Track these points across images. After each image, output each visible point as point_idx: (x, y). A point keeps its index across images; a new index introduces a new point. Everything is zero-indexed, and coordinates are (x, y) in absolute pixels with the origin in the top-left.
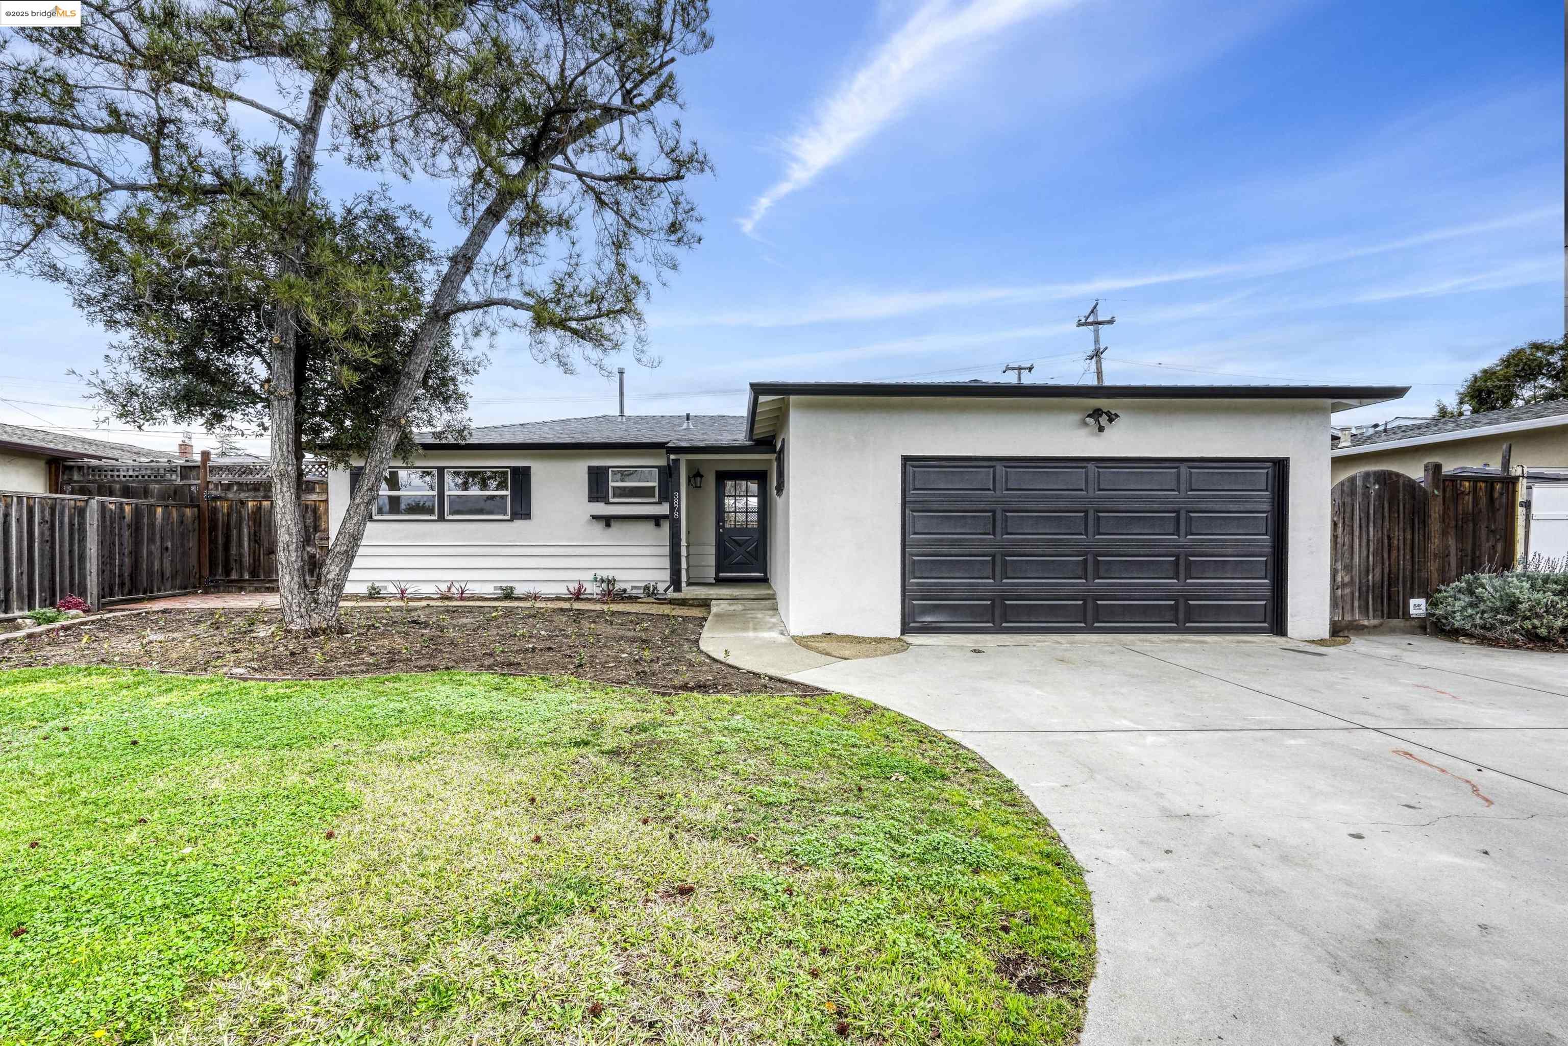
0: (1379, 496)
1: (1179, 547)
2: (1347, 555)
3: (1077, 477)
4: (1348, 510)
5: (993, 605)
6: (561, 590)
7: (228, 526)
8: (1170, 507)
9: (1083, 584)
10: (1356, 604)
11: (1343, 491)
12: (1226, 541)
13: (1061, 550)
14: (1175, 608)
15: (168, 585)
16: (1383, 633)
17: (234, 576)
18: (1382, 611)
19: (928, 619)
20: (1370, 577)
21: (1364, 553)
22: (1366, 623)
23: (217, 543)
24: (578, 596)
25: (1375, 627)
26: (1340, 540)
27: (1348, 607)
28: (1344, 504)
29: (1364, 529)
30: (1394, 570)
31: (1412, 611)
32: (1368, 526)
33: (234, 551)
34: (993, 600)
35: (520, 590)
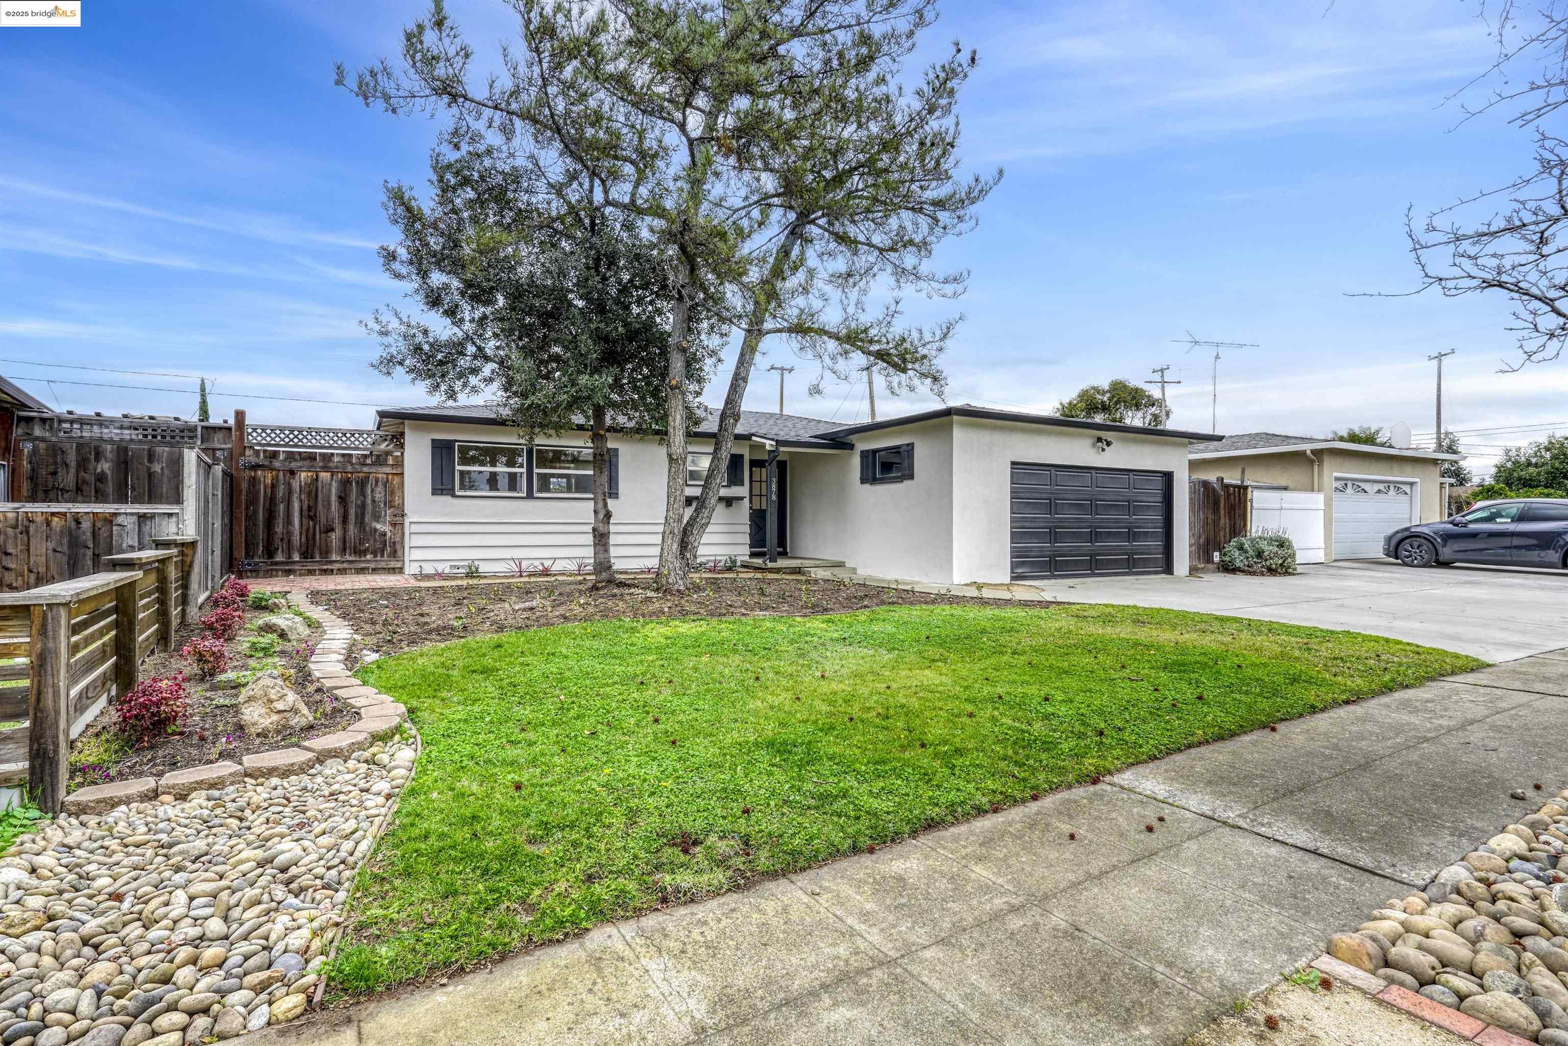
0: (1203, 493)
1: (1130, 523)
2: (1194, 528)
3: (1087, 479)
4: (1193, 502)
5: (1050, 560)
7: (272, 501)
8: (1126, 498)
9: (1090, 546)
10: (1197, 556)
12: (1148, 519)
13: (1080, 525)
16: (1206, 571)
17: (279, 557)
18: (1205, 560)
19: (1020, 570)
20: (1201, 541)
21: (1199, 527)
22: (1200, 566)
23: (256, 519)
25: (1203, 568)
27: (1194, 557)
28: (1191, 498)
29: (1199, 512)
30: (1209, 537)
31: (1215, 559)
33: (279, 529)
34: (1050, 557)
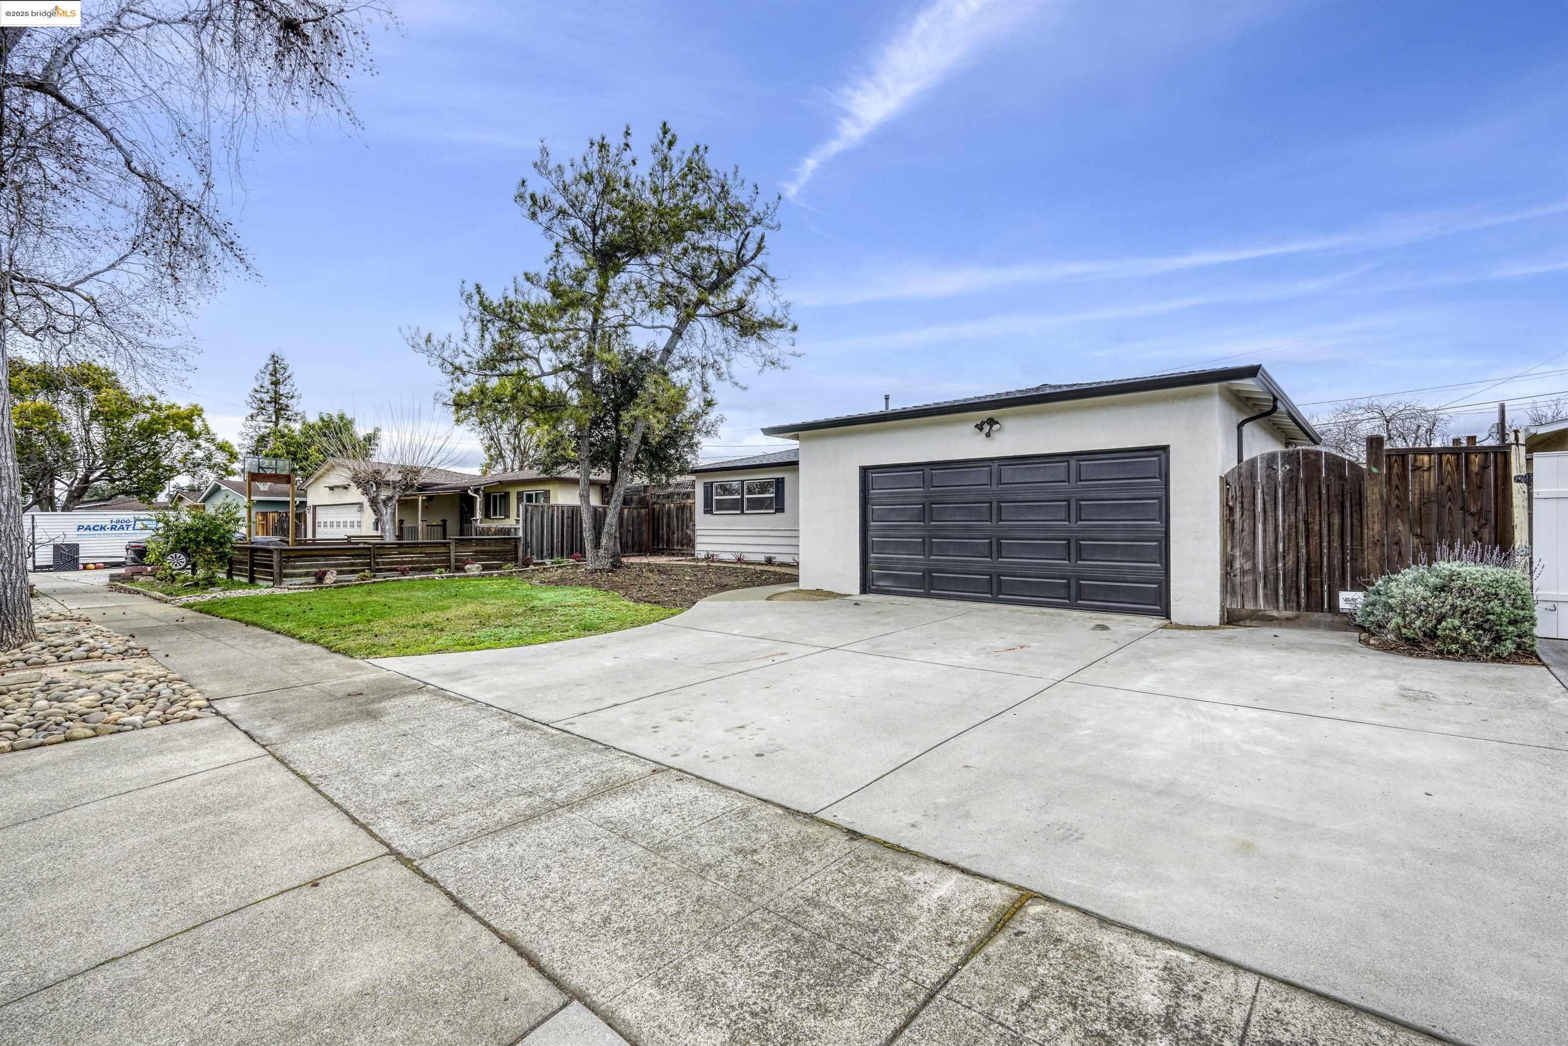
0: (1292, 478)
1: (1070, 531)
2: (1247, 541)
3: (982, 475)
4: (1248, 494)
5: (924, 576)
6: (761, 558)
7: (659, 518)
8: (1062, 496)
9: (989, 562)
10: (1261, 592)
11: (1240, 475)
12: (1114, 526)
13: (973, 534)
14: (1068, 586)
15: (630, 550)
16: (1300, 627)
17: (660, 546)
18: (1298, 603)
19: (882, 584)
20: (1280, 565)
21: (1271, 539)
22: (1275, 613)
23: (656, 528)
24: (769, 561)
25: (1288, 619)
26: (1238, 526)
27: (1250, 594)
28: (1242, 488)
29: (1270, 513)
30: (1315, 558)
31: (1343, 605)
32: (1275, 509)
33: (662, 533)
34: (924, 572)
35: (779, 559)
